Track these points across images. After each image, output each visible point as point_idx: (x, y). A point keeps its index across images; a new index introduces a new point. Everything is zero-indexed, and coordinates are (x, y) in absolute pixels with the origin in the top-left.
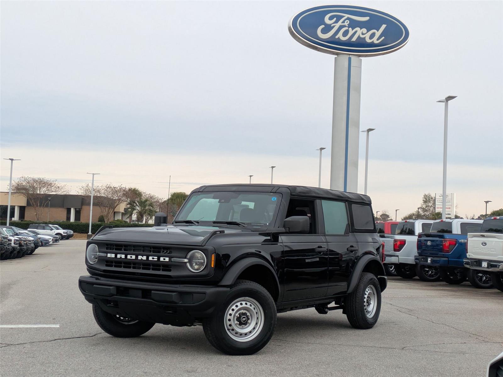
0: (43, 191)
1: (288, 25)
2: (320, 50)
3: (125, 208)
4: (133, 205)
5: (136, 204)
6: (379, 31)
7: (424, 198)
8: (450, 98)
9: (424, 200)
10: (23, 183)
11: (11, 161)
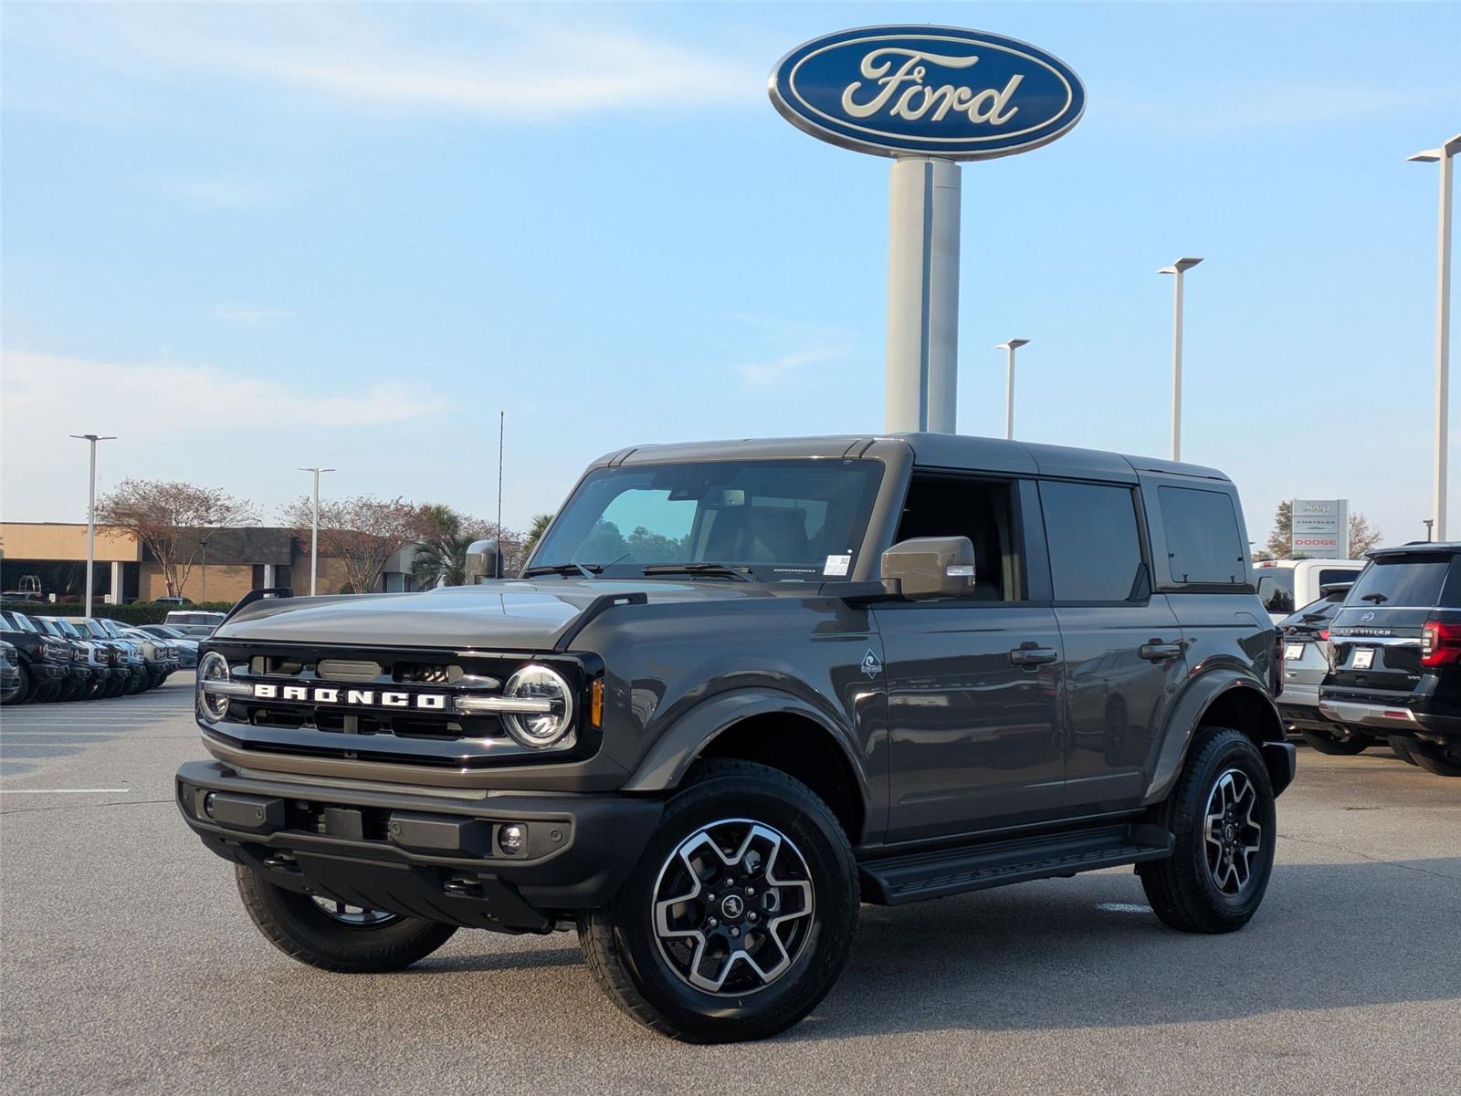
0: (187, 519)
3: (413, 562)
5: (444, 550)
7: (1282, 515)
9: (1279, 522)
10: (130, 499)
11: (90, 441)
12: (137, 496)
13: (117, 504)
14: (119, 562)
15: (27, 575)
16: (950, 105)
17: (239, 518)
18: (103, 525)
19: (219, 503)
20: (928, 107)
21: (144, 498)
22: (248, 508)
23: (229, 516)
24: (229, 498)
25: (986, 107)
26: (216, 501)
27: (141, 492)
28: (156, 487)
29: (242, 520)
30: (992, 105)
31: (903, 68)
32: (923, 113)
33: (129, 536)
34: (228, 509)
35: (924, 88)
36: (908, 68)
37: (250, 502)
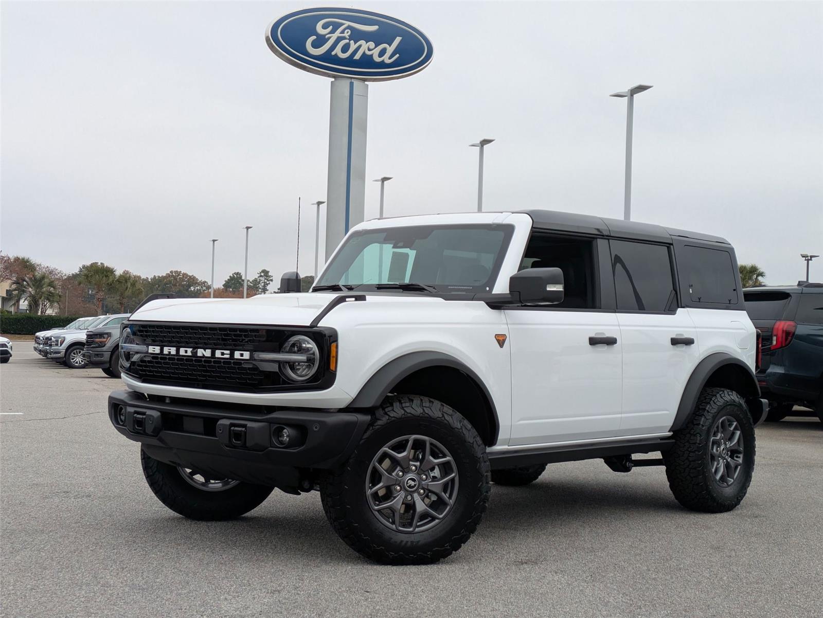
1: (265, 34)
2: (310, 70)
4: (22, 285)
6: (391, 47)
8: (485, 142)
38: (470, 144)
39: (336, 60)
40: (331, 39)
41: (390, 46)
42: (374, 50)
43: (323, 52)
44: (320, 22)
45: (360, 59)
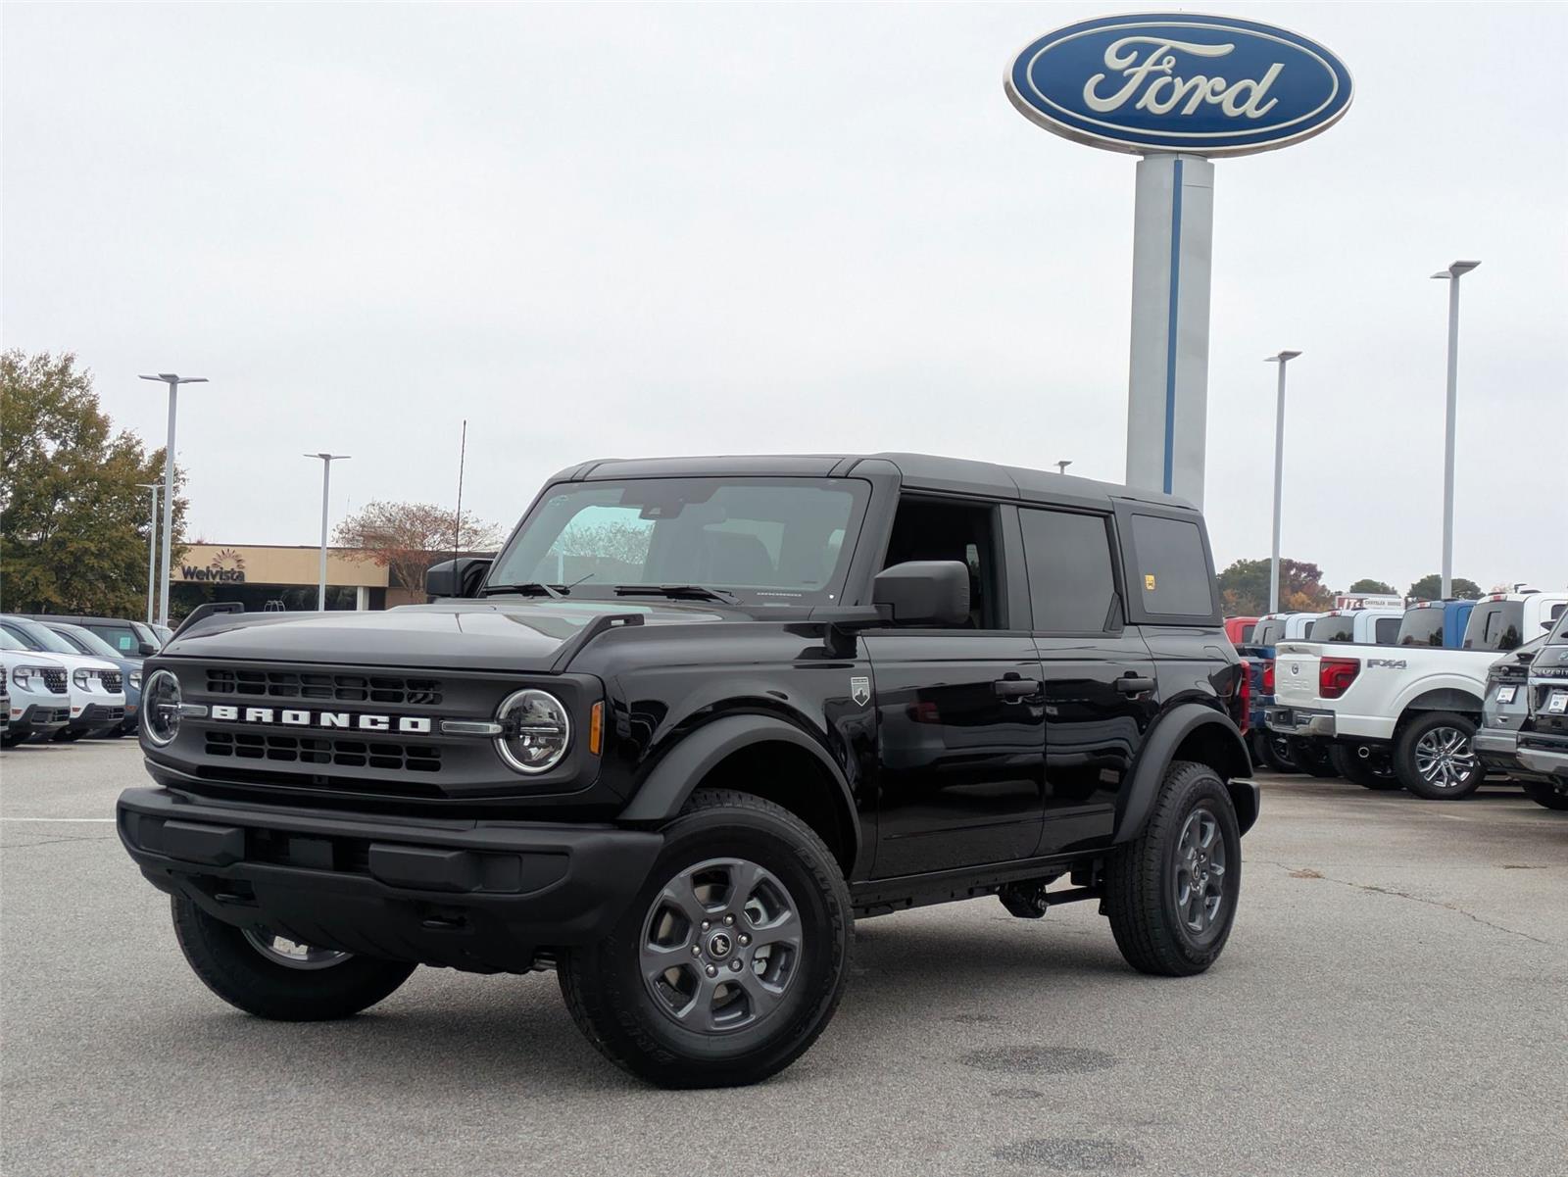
12: (384, 519)
13: (363, 526)
14: (365, 588)
15: (272, 600)
16: (1201, 97)
17: (487, 542)
18: (349, 549)
19: (467, 526)
20: (1178, 100)
21: (389, 520)
22: (497, 531)
23: (477, 539)
24: (478, 521)
25: (1241, 98)
26: (464, 524)
27: (387, 515)
28: (403, 508)
29: (490, 544)
30: (1248, 97)
31: (1150, 58)
32: (1172, 106)
33: (374, 560)
34: (476, 532)
35: (1174, 78)
36: (1155, 59)
37: (499, 526)
38: (1434, 273)
39: (1146, 119)
40: (1134, 79)
41: (1258, 84)
42: (1225, 94)
43: (1118, 105)
44: (1114, 44)
45: (1194, 113)
